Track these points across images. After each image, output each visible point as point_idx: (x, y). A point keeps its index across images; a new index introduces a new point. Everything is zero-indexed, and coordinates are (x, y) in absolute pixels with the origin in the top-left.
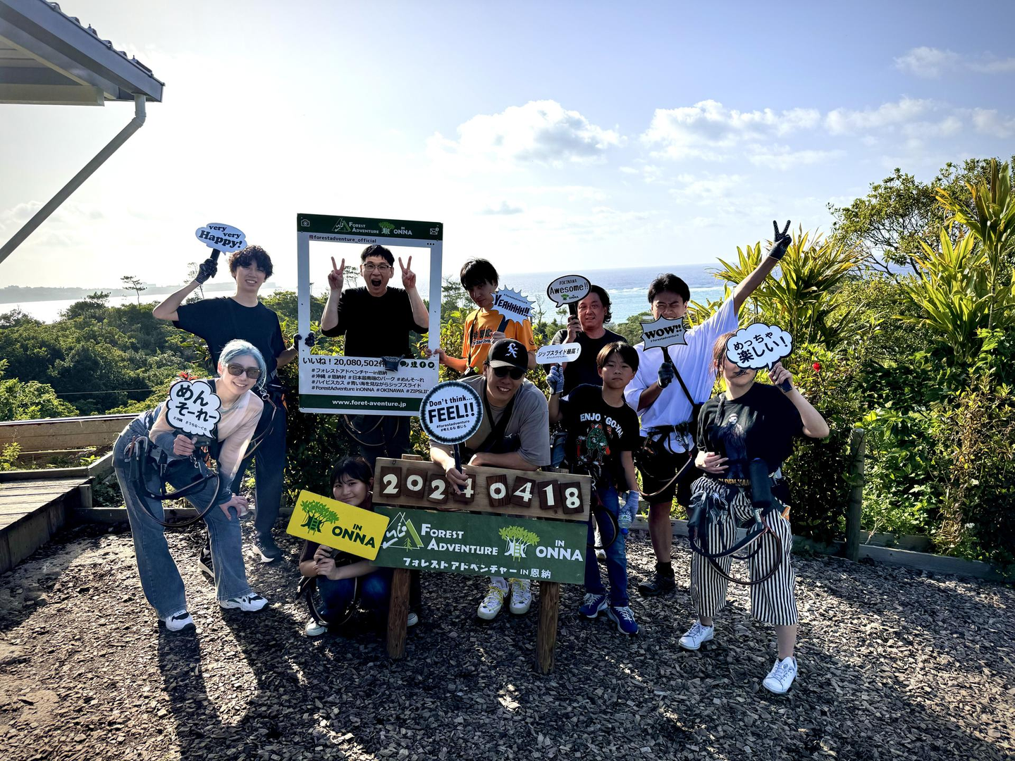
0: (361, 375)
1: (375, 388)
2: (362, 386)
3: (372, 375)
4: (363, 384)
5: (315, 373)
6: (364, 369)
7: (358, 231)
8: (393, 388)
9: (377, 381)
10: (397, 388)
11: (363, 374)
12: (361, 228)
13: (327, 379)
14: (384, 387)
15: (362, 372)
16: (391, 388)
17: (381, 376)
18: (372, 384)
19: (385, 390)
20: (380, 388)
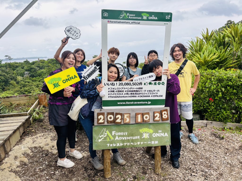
0: (131, 90)
1: (137, 95)
2: (131, 95)
3: (136, 90)
4: (132, 94)
5: (110, 90)
6: (133, 87)
7: (131, 18)
8: (145, 95)
9: (138, 92)
10: (147, 95)
11: (132, 89)
12: (133, 17)
13: (115, 92)
14: (141, 95)
15: (131, 88)
16: (144, 95)
17: (140, 90)
18: (136, 94)
19: (141, 96)
20: (139, 95)
